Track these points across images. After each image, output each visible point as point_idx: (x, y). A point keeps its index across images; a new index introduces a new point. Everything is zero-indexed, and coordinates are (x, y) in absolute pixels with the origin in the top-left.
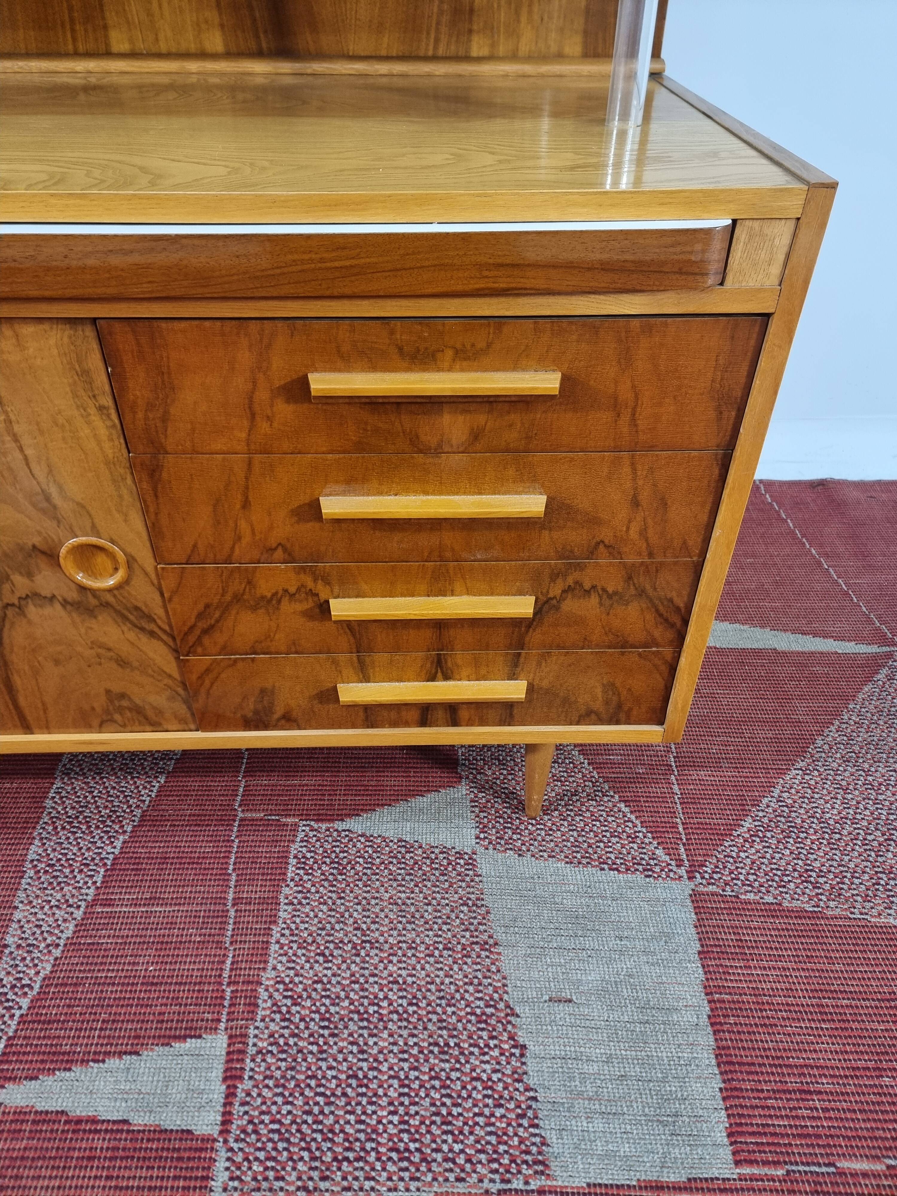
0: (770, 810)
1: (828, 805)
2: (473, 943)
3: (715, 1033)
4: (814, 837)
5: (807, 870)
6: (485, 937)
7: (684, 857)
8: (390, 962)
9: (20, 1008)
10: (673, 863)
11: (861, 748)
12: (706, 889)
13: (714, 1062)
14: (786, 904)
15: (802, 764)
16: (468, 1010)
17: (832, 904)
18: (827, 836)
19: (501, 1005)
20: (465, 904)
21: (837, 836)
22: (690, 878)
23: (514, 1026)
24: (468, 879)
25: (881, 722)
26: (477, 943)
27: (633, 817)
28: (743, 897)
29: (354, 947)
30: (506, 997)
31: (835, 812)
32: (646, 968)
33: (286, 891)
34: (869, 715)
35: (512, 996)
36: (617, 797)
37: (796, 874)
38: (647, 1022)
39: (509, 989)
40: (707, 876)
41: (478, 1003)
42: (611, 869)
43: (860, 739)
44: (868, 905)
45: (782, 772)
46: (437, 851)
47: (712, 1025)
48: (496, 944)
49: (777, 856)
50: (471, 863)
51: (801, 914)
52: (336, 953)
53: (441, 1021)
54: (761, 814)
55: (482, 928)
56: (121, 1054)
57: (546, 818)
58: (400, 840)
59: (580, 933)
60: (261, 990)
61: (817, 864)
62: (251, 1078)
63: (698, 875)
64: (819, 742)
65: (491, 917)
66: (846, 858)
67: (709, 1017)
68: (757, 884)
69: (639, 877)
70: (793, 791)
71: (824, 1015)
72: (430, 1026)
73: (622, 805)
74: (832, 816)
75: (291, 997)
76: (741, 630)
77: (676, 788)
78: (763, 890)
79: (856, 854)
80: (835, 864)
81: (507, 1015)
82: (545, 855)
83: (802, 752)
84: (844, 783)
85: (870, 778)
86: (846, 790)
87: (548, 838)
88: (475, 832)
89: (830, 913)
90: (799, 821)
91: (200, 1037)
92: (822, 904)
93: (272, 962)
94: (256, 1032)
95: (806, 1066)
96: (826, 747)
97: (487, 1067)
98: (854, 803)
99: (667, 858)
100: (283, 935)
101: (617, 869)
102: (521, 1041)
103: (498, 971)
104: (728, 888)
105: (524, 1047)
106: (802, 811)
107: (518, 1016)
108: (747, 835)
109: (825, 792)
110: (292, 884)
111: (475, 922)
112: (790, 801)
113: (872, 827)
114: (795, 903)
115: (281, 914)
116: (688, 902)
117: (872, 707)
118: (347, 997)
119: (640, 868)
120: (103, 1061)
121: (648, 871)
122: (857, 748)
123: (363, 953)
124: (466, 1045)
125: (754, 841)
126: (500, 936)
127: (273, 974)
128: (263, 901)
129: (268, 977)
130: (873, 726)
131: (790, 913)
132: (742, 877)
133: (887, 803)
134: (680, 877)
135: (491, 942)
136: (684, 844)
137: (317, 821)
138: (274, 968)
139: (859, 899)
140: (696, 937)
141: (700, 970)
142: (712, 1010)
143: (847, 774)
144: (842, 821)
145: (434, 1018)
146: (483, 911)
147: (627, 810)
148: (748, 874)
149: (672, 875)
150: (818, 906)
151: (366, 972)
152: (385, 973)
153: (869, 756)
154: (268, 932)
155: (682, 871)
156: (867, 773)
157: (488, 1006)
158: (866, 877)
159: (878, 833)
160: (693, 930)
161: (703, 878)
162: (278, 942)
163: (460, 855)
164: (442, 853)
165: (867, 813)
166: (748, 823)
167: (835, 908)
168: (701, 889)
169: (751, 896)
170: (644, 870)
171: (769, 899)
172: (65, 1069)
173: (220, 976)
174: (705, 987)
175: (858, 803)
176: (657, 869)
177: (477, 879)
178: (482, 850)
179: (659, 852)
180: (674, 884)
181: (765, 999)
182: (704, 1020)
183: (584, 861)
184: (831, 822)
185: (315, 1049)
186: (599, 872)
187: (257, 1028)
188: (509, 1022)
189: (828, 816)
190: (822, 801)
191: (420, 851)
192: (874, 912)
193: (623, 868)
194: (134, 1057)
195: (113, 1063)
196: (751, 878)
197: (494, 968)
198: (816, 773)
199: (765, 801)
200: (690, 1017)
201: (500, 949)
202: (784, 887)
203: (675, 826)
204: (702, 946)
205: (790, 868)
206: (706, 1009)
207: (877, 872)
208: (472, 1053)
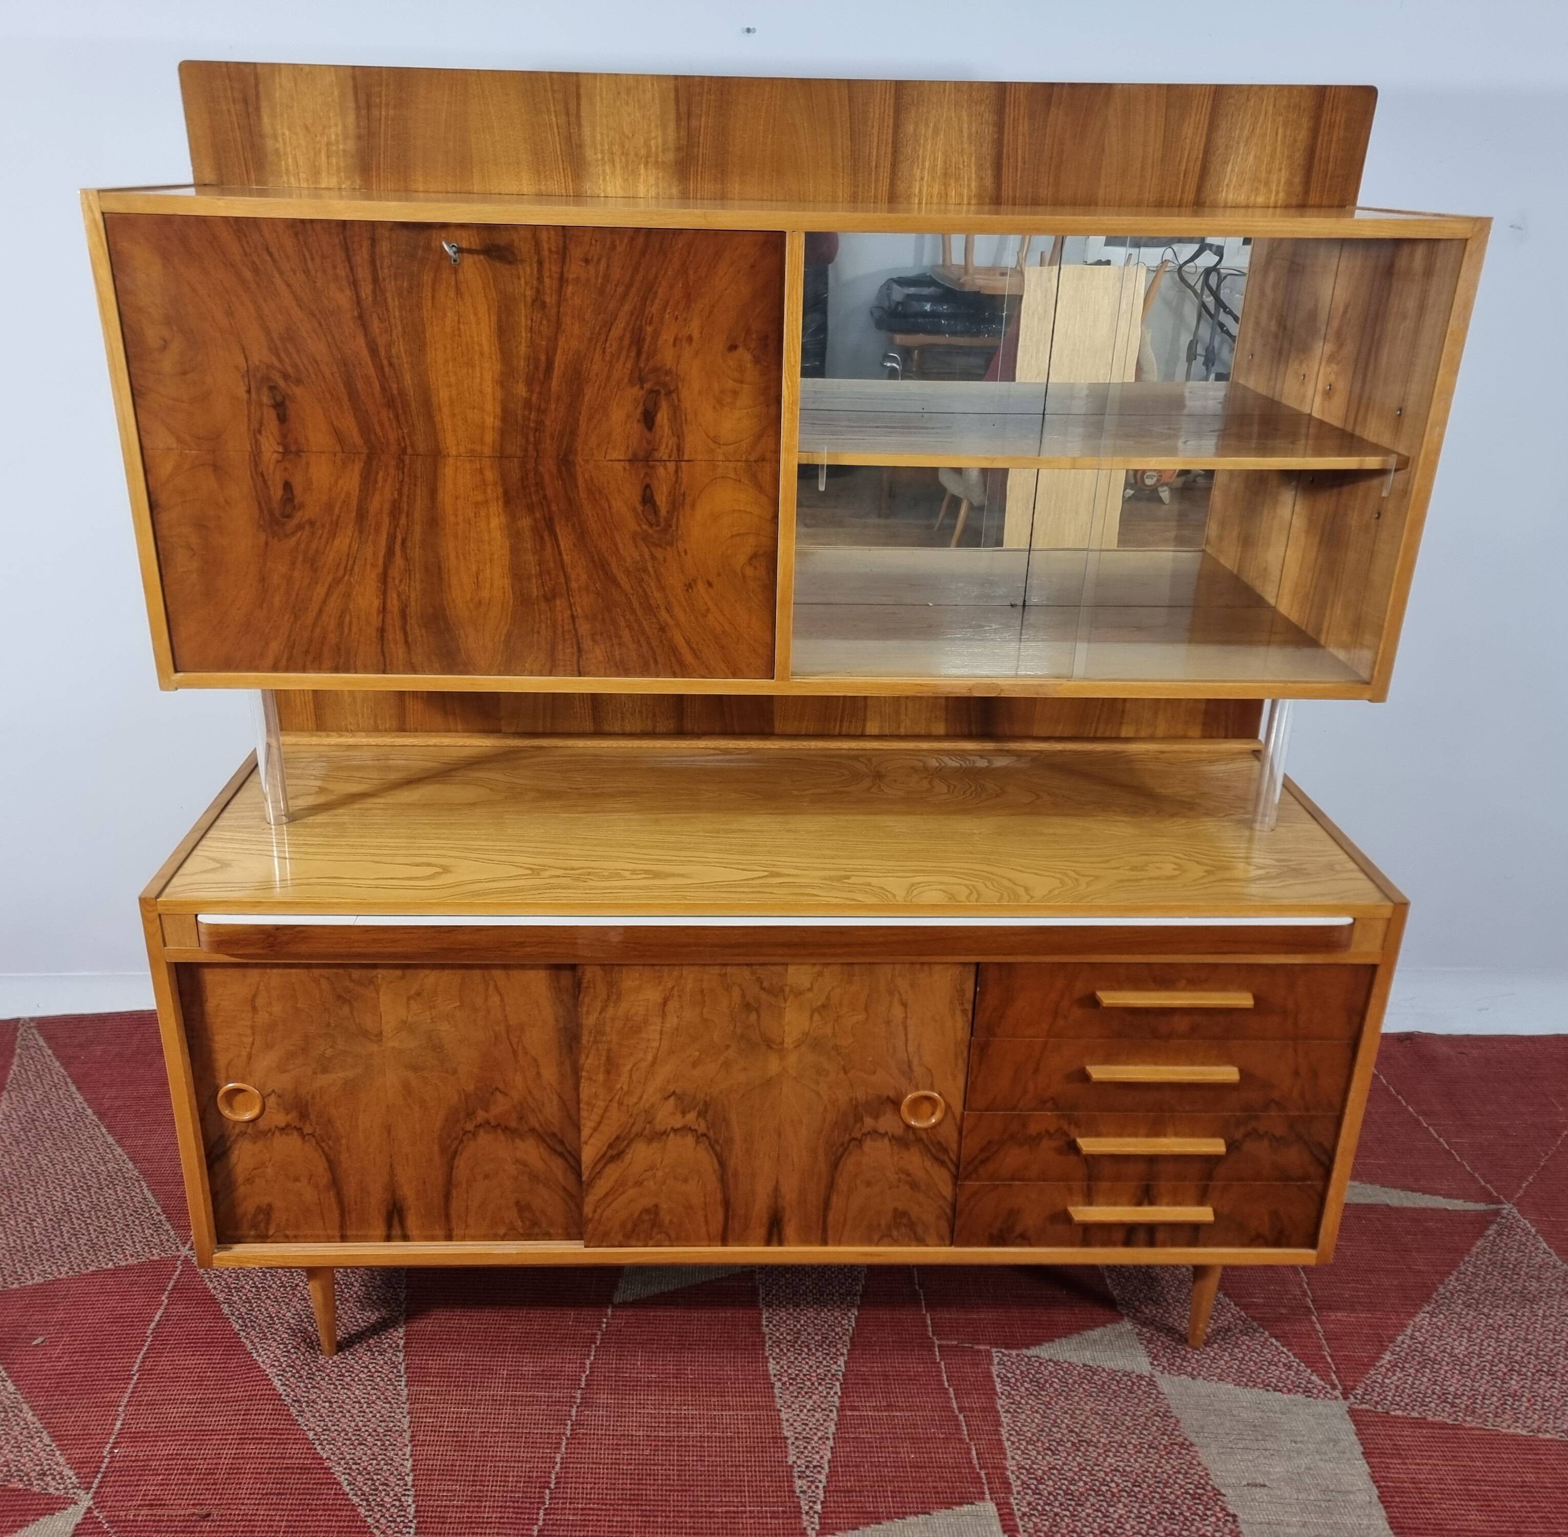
0: (1405, 1346)
1: (1456, 1343)
2: (1172, 1444)
3: (1385, 1508)
4: (1447, 1368)
5: (1444, 1394)
6: (1181, 1439)
7: (1337, 1382)
8: (1108, 1456)
9: (820, 1482)
10: (1328, 1386)
11: (1480, 1295)
12: (1360, 1407)
13: (1388, 1527)
14: (1430, 1419)
15: (1428, 1309)
16: (1183, 1490)
17: (1468, 1419)
18: (1458, 1367)
19: (1209, 1488)
20: (1156, 1415)
21: (1467, 1367)
22: (1346, 1398)
23: (1223, 1502)
24: (1153, 1396)
25: (1495, 1273)
26: (1176, 1444)
27: (1285, 1350)
28: (1393, 1413)
29: (1073, 1444)
30: (1210, 1482)
31: (1463, 1348)
32: (1321, 1464)
33: (1000, 1402)
34: (1484, 1267)
35: (1215, 1481)
36: (1267, 1333)
37: (1435, 1396)
38: (1330, 1501)
39: (1212, 1476)
40: (1359, 1397)
41: (1190, 1486)
42: (1275, 1390)
43: (1478, 1288)
44: (1499, 1420)
45: (1412, 1315)
46: (1120, 1374)
47: (1382, 1502)
48: (1192, 1445)
49: (1417, 1382)
50: (1152, 1383)
51: (1443, 1426)
52: (1060, 1448)
53: (1162, 1497)
54: (1398, 1349)
55: (1176, 1433)
56: (916, 1514)
57: (1208, 1349)
58: (1084, 1365)
59: (1260, 1438)
60: (1009, 1473)
61: (1452, 1389)
62: (1024, 1531)
63: (1351, 1397)
64: (1441, 1290)
65: (1182, 1425)
66: (1477, 1385)
67: (1379, 1497)
68: (1403, 1404)
69: (1300, 1397)
70: (1423, 1330)
71: (1471, 1496)
72: (1155, 1501)
73: (1273, 1340)
74: (1460, 1351)
75: (1036, 1479)
76: (1354, 1187)
77: (1318, 1326)
78: (1409, 1408)
79: (1484, 1381)
80: (1467, 1389)
81: (1215, 1495)
82: (1215, 1378)
83: (1427, 1299)
84: (1468, 1325)
85: (1491, 1321)
86: (1470, 1330)
87: (1214, 1366)
88: (1148, 1360)
89: (1468, 1425)
90: (1432, 1355)
91: (972, 1503)
92: (1460, 1419)
93: (1009, 1455)
94: (1017, 1501)
95: (1461, 1530)
96: (1448, 1294)
97: (1209, 1528)
98: (1479, 1341)
99: (1322, 1383)
100: (1011, 1435)
101: (1280, 1391)
102: (1231, 1512)
103: (1199, 1464)
104: (1379, 1407)
105: (1234, 1516)
106: (1433, 1347)
107: (1224, 1495)
108: (1388, 1366)
109: (1452, 1332)
110: (1003, 1397)
111: (1170, 1429)
112: (1422, 1339)
113: (1496, 1360)
114: (1437, 1419)
115: (1003, 1419)
116: (1347, 1417)
117: (1486, 1260)
118: (1081, 1479)
119: (1301, 1390)
120: (905, 1518)
121: (1307, 1392)
122: (1476, 1295)
123: (1082, 1449)
124: (1188, 1514)
125: (1395, 1371)
126: (1192, 1438)
127: (1014, 1462)
128: (983, 1410)
129: (1010, 1464)
130: (1488, 1277)
131: (1433, 1425)
132: (1389, 1398)
133: (1507, 1341)
134: (1336, 1398)
135: (1187, 1443)
136: (1335, 1372)
137: (1006, 1348)
138: (1013, 1458)
139: (1490, 1415)
140: (1358, 1442)
141: (1366, 1466)
142: (1380, 1492)
143: (1470, 1317)
144: (1470, 1355)
145: (1157, 1496)
146: (1173, 1420)
147: (1278, 1344)
148: (1394, 1395)
149: (1328, 1395)
150: (1456, 1420)
151: (1090, 1463)
152: (1106, 1464)
153: (1488, 1302)
154: (997, 1432)
155: (1337, 1393)
156: (1488, 1316)
157: (1197, 1488)
158: (1495, 1399)
159: (1502, 1365)
160: (1355, 1438)
161: (1356, 1398)
162: (1008, 1440)
163: (1140, 1377)
164: (1124, 1375)
165: (1491, 1349)
166: (1387, 1356)
167: (1471, 1422)
168: (1356, 1406)
169: (1399, 1413)
170: (1305, 1392)
171: (1415, 1414)
172: (877, 1523)
173: (971, 1463)
174: (1372, 1477)
175: (1482, 1341)
176: (1315, 1391)
177: (1161, 1396)
178: (1159, 1373)
179: (1314, 1378)
180: (1333, 1403)
181: (1422, 1486)
182: (1375, 1499)
183: (1251, 1384)
184: (1461, 1356)
185: (1068, 1513)
186: (1266, 1393)
187: (1015, 1499)
188: (1219, 1500)
189: (1457, 1351)
190: (1450, 1340)
191: (1104, 1374)
192: (1504, 1425)
193: (1285, 1390)
194: (927, 1516)
195: (911, 1519)
196: (1398, 1399)
197: (1195, 1462)
198: (1442, 1316)
199: (1400, 1338)
200: (1362, 1498)
201: (1197, 1449)
202: (1426, 1406)
203: (1324, 1357)
204: (1364, 1448)
205: (1429, 1391)
206: (1376, 1492)
207: (1504, 1396)
208: (1194, 1519)
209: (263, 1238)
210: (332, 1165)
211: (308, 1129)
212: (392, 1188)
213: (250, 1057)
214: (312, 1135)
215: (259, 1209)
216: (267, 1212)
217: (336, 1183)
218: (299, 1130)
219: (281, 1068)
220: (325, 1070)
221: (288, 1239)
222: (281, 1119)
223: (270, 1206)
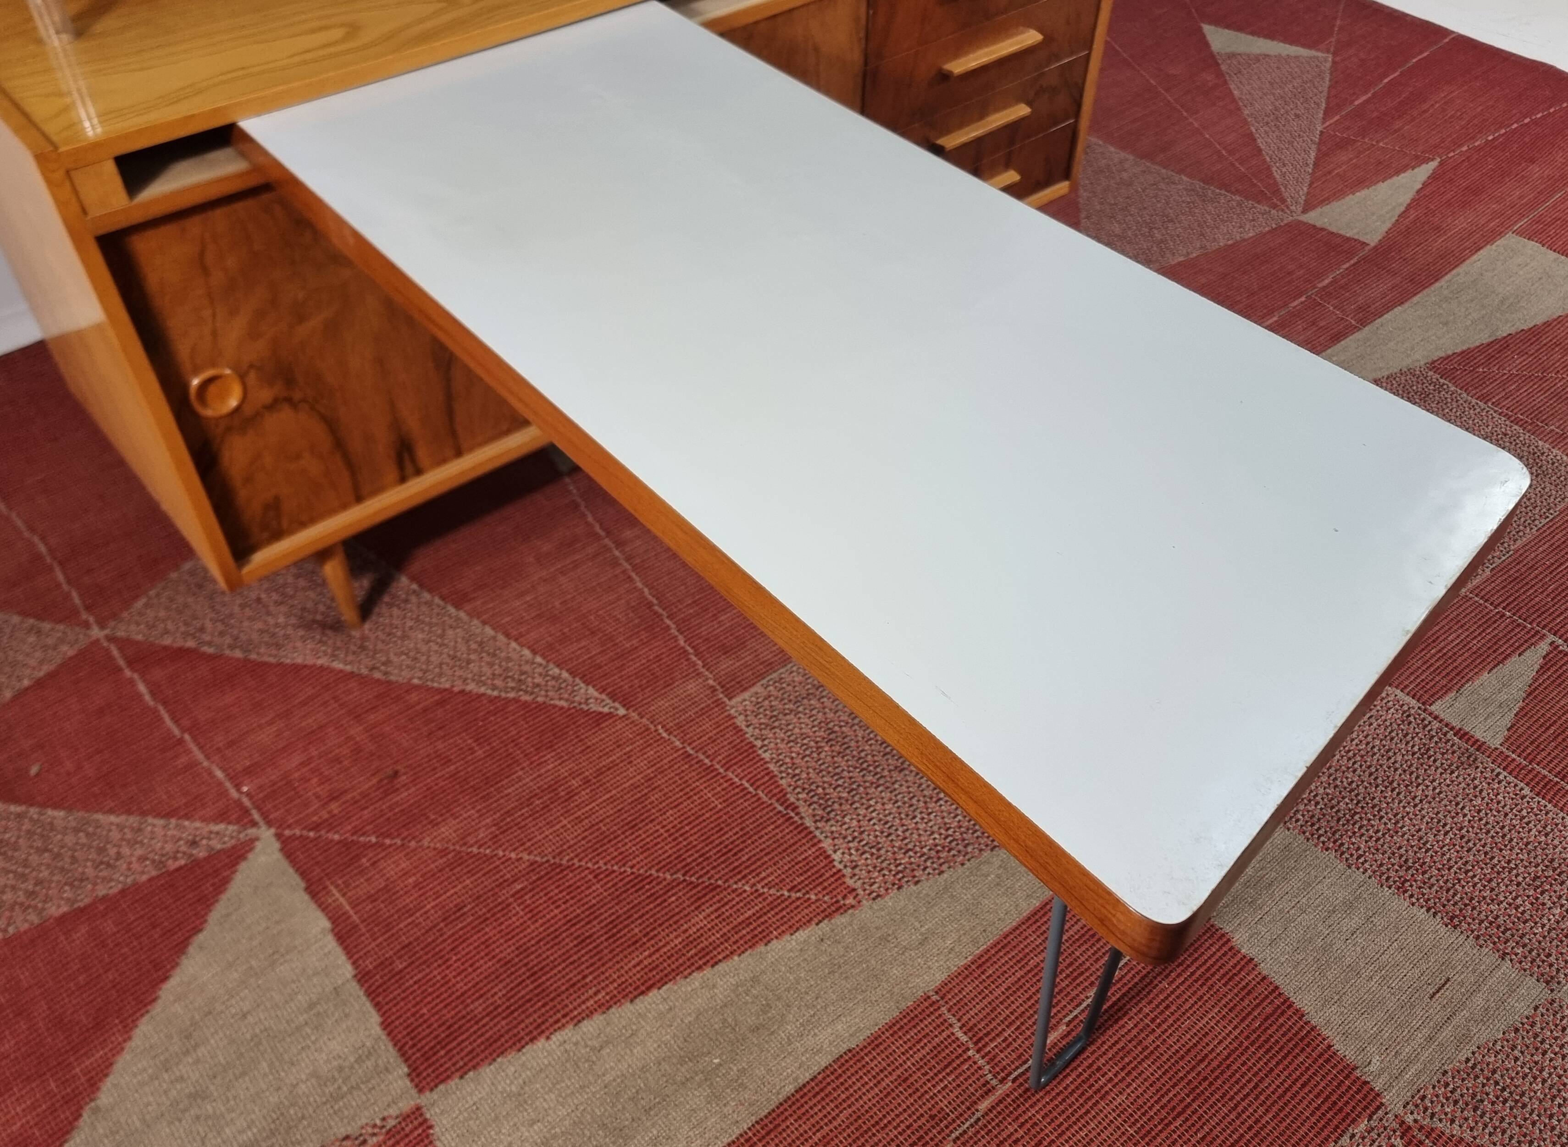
209: (277, 535)
210: (331, 425)
211: (297, 396)
212: (396, 425)
213: (214, 334)
214: (304, 400)
215: (267, 507)
216: (274, 506)
217: (339, 444)
218: (289, 400)
219: (253, 334)
220: (301, 319)
221: (303, 525)
222: (265, 395)
223: (277, 498)
